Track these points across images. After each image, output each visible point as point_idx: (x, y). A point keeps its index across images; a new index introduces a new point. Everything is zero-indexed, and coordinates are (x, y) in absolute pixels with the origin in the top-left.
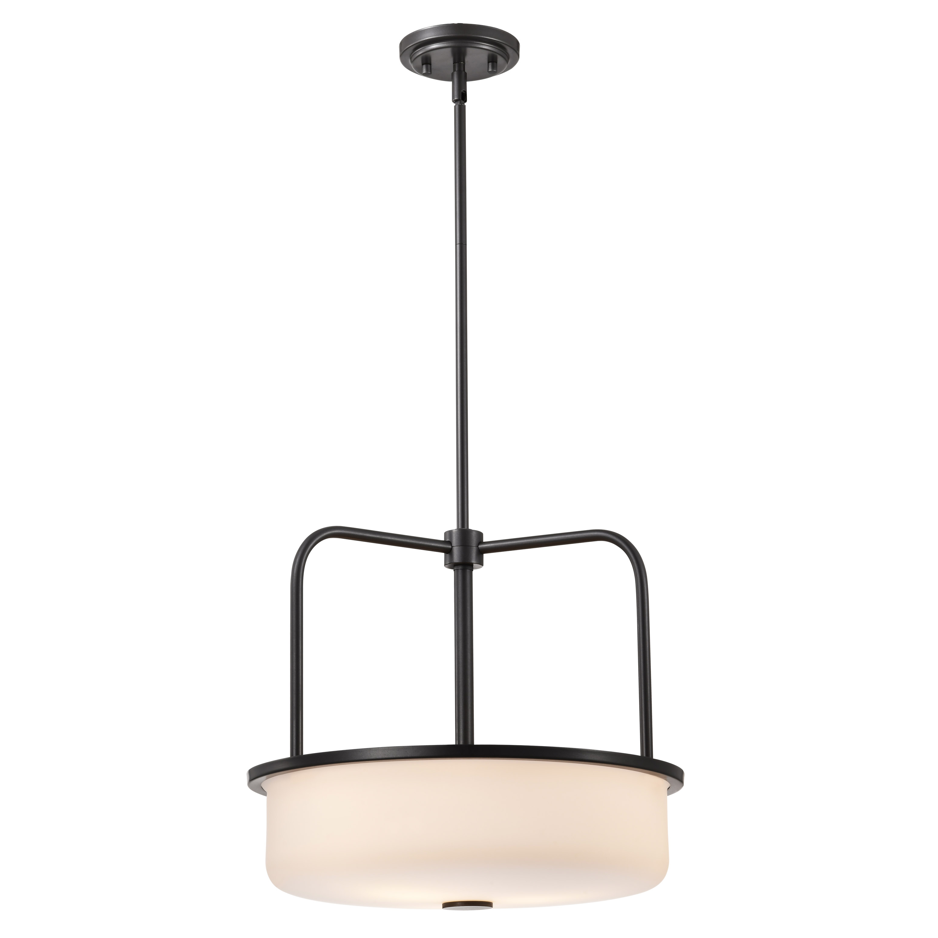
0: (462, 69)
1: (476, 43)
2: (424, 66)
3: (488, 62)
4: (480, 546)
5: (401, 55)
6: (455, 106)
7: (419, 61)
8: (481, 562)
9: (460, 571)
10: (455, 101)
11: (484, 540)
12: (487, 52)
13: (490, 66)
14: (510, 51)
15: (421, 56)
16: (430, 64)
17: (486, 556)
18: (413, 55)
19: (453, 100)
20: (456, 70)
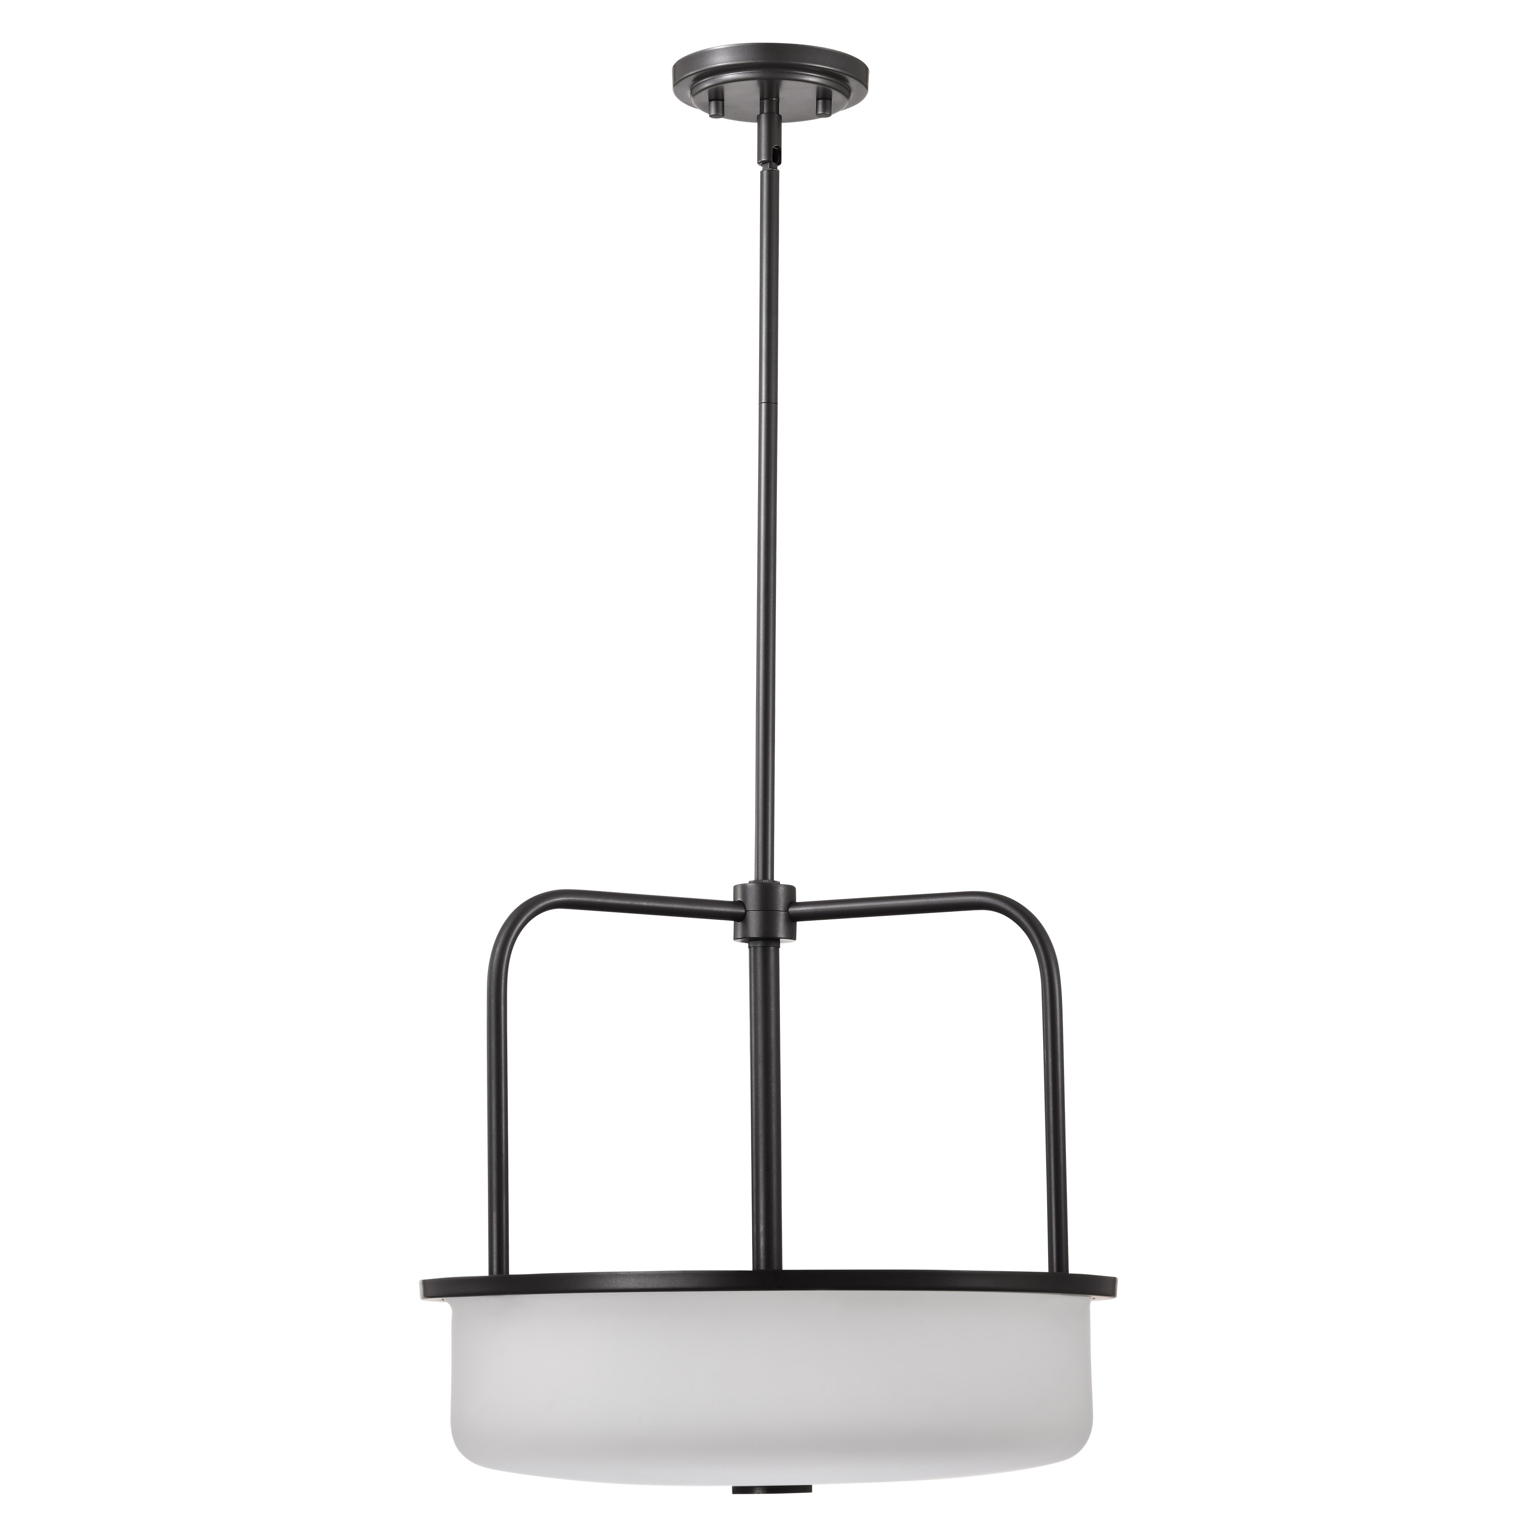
0: (774, 110)
1: (798, 74)
2: (713, 103)
3: (818, 99)
4: (792, 910)
5: (676, 83)
6: (762, 173)
7: (705, 96)
8: (792, 935)
9: (759, 950)
10: (762, 163)
11: (798, 900)
12: (815, 86)
13: (820, 106)
14: (853, 83)
15: (707, 90)
16: (723, 100)
17: (801, 925)
18: (695, 87)
19: (760, 161)
20: (765, 111)
